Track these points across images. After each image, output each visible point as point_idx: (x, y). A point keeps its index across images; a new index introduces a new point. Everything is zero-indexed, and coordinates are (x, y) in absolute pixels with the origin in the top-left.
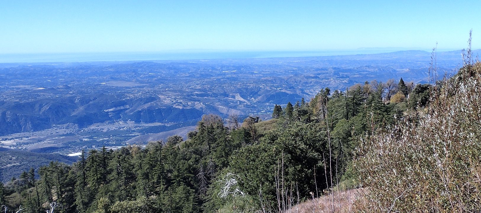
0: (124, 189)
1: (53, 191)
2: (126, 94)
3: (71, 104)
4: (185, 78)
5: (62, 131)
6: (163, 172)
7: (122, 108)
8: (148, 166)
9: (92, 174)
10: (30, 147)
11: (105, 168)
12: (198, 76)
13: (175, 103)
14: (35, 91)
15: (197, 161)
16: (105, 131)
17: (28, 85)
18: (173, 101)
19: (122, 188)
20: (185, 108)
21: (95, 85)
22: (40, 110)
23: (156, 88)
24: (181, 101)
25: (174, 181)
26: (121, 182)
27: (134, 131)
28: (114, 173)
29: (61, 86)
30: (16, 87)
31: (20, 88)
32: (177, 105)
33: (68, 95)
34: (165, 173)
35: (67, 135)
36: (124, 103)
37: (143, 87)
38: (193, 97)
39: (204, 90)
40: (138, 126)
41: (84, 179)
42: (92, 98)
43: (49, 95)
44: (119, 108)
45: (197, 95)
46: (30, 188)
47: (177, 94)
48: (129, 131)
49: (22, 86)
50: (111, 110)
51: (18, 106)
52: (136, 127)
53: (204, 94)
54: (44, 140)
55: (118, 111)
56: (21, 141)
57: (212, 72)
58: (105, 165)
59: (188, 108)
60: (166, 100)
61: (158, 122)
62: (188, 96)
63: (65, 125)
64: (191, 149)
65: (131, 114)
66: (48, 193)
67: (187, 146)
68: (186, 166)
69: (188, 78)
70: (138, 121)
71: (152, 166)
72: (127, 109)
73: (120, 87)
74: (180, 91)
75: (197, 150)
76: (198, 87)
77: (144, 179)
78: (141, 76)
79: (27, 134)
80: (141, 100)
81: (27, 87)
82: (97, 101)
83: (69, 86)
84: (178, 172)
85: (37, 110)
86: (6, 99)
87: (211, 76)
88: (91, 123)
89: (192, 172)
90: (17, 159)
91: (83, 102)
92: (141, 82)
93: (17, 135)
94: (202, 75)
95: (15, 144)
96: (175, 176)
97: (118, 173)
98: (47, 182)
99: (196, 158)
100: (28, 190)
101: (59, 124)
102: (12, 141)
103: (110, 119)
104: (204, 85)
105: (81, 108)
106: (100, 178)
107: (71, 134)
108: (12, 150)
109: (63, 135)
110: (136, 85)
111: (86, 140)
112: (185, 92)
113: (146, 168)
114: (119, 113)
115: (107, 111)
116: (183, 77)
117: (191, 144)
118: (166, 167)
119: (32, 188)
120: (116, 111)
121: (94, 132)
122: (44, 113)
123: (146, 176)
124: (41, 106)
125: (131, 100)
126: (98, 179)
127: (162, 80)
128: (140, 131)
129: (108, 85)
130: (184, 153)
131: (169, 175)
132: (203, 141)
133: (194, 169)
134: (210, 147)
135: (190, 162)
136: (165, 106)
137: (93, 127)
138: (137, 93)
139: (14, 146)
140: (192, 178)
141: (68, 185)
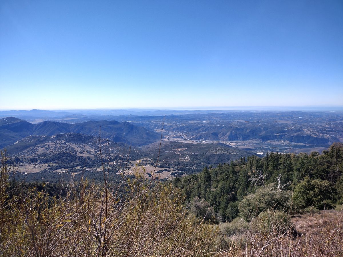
0: (287, 174)
1: (253, 168)
2: (286, 127)
3: (259, 130)
4: (319, 121)
5: (254, 142)
6: (308, 169)
7: (283, 134)
8: (300, 165)
9: (271, 164)
10: (241, 147)
11: (277, 162)
12: (328, 120)
13: (312, 134)
14: (245, 123)
15: (329, 167)
16: (274, 144)
17: (242, 120)
18: (311, 133)
19: (286, 173)
20: (318, 137)
21: (271, 122)
22: (246, 131)
23: (302, 125)
24: (316, 133)
25: (314, 175)
26: (285, 171)
27: (289, 146)
28: (282, 165)
29: (255, 121)
30: (237, 121)
31: (238, 121)
32: (313, 135)
33: (259, 126)
34: (309, 170)
35: (257, 144)
36: (284, 132)
37: (295, 124)
38: (323, 131)
39: (331, 128)
40: (291, 144)
41: (267, 165)
42: (269, 128)
43: (250, 125)
44: (282, 134)
45: (326, 130)
46: (243, 165)
47: (314, 129)
48: (286, 145)
49: (239, 121)
50: (278, 134)
51: (237, 129)
52: (290, 144)
53: (330, 130)
54: (247, 145)
55: (281, 135)
56: (238, 144)
57: (336, 118)
58: (277, 161)
59: (320, 137)
60: (307, 132)
61: (302, 143)
62: (320, 131)
63: (256, 139)
64: (325, 160)
65: (288, 137)
66: (251, 169)
67: (323, 158)
68: (322, 169)
69: (321, 121)
70: (291, 141)
71: (302, 166)
72: (286, 135)
73: (283, 123)
74: (315, 128)
75: (329, 161)
76: (327, 126)
77: (297, 171)
78: (294, 119)
79: (240, 141)
80: (293, 130)
81: (241, 121)
82: (271, 129)
83: (259, 121)
84: (317, 171)
85: (245, 131)
86: (233, 125)
87: (336, 120)
88: (268, 140)
89: (325, 172)
90: (236, 152)
91: (265, 129)
92: (294, 122)
93: (236, 141)
94: (330, 119)
95: (235, 145)
96: (315, 173)
97: (284, 166)
98: (251, 164)
99: (328, 165)
100: (243, 166)
101: (253, 138)
102: (234, 143)
103: (277, 139)
104: (331, 125)
105: (264, 132)
106: (275, 166)
107: (258, 144)
108: (233, 147)
109: (255, 144)
110: (292, 123)
111: (265, 147)
112: (319, 128)
113: (299, 166)
114: (282, 136)
115: (276, 134)
116: (318, 120)
117: (325, 157)
118: (310, 167)
119: (244, 165)
120: (280, 135)
121: (269, 144)
122: (247, 133)
123: (299, 170)
124: (246, 130)
125: (288, 130)
126: (274, 167)
127: (305, 121)
128: (292, 146)
129: (277, 122)
130: (321, 161)
131: (311, 172)
132: (333, 157)
133: (327, 171)
134: (337, 160)
135: (325, 167)
136: (306, 135)
137: (268, 142)
138: (291, 127)
139: (234, 146)
140: (325, 176)
141: (260, 167)
